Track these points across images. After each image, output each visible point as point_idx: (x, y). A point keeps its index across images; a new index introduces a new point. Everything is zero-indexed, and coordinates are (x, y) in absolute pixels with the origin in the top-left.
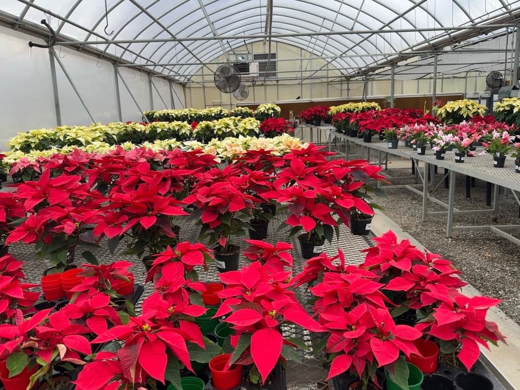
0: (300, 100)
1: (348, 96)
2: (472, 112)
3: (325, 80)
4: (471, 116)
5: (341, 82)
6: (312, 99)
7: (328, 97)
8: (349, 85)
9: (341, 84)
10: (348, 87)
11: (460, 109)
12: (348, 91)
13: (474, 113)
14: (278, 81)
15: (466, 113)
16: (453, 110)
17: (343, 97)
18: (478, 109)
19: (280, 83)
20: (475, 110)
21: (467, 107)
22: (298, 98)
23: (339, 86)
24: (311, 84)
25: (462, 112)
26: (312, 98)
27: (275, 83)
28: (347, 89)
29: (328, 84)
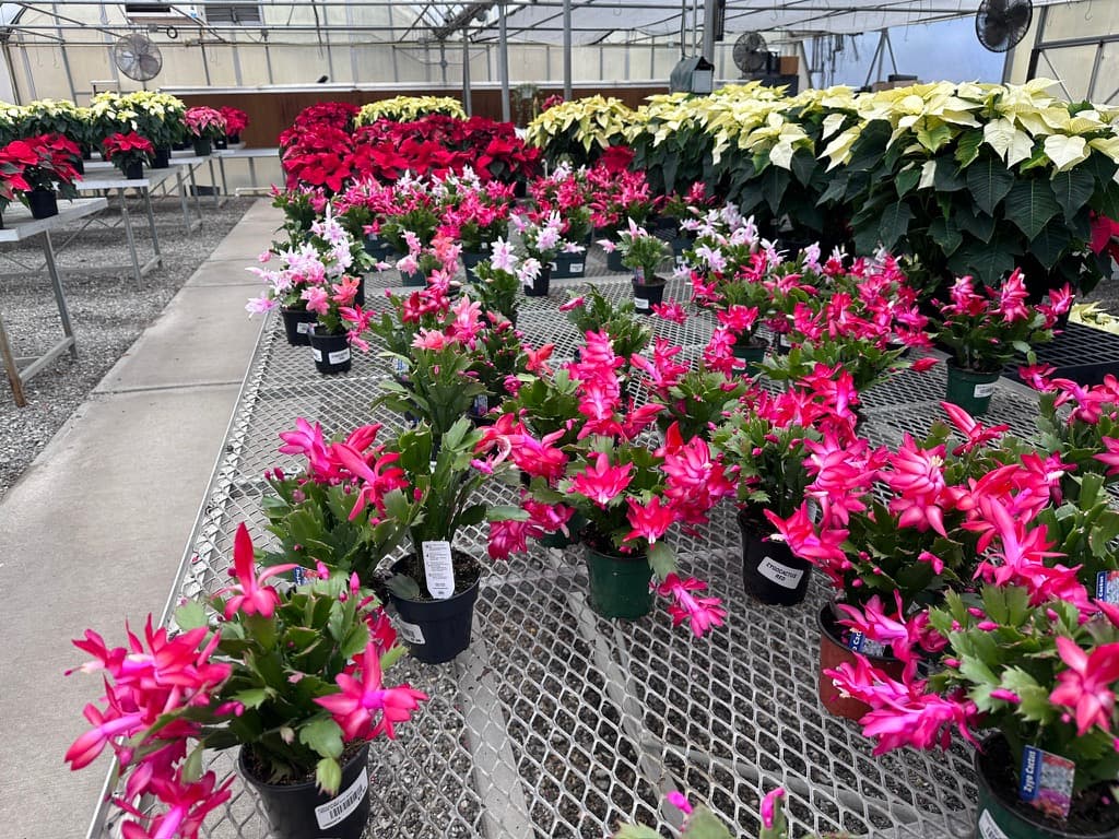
0: (328, 84)
1: (445, 80)
2: (608, 136)
3: (385, 36)
4: (604, 144)
5: (425, 44)
6: (358, 85)
7: (397, 81)
8: (446, 51)
9: (427, 49)
10: (443, 57)
11: (576, 125)
12: (444, 67)
13: (612, 136)
14: (265, 33)
15: (592, 137)
16: (559, 129)
17: (432, 83)
18: (626, 125)
19: (273, 38)
20: (614, 130)
21: (594, 120)
22: (323, 80)
23: (421, 56)
24: (352, 45)
25: (580, 135)
26: (357, 81)
27: (258, 37)
28: (441, 64)
29: (394, 47)
